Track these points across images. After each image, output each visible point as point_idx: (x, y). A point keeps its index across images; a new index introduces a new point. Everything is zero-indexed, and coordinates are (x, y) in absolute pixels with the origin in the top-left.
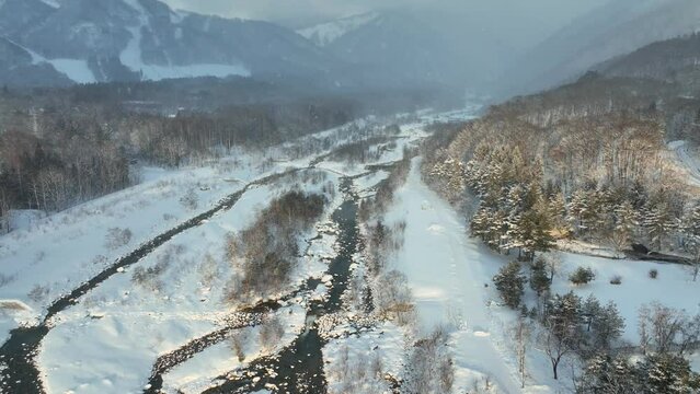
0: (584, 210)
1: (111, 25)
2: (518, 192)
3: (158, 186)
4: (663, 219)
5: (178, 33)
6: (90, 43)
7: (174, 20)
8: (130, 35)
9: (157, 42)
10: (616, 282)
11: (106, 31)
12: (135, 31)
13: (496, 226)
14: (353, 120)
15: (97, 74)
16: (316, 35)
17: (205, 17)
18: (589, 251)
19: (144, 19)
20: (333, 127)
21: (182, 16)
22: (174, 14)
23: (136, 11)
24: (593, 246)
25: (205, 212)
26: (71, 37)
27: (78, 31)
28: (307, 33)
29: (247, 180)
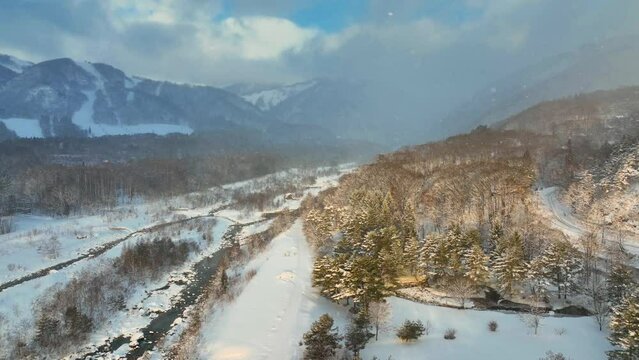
0: (433, 255)
1: (68, 88)
2: (373, 237)
3: (29, 235)
4: (511, 265)
5: (131, 96)
6: (46, 103)
7: (128, 85)
8: (85, 98)
9: (110, 104)
10: (450, 336)
11: (61, 94)
12: (91, 95)
13: (330, 273)
14: (274, 172)
15: (46, 131)
16: (261, 100)
17: (158, 83)
18: (438, 300)
19: (100, 84)
20: (251, 178)
21: (136, 81)
22: (130, 80)
23: (94, 77)
24: (444, 294)
25: (65, 261)
26: (28, 99)
27: (35, 94)
28: (253, 99)
29: (135, 228)
